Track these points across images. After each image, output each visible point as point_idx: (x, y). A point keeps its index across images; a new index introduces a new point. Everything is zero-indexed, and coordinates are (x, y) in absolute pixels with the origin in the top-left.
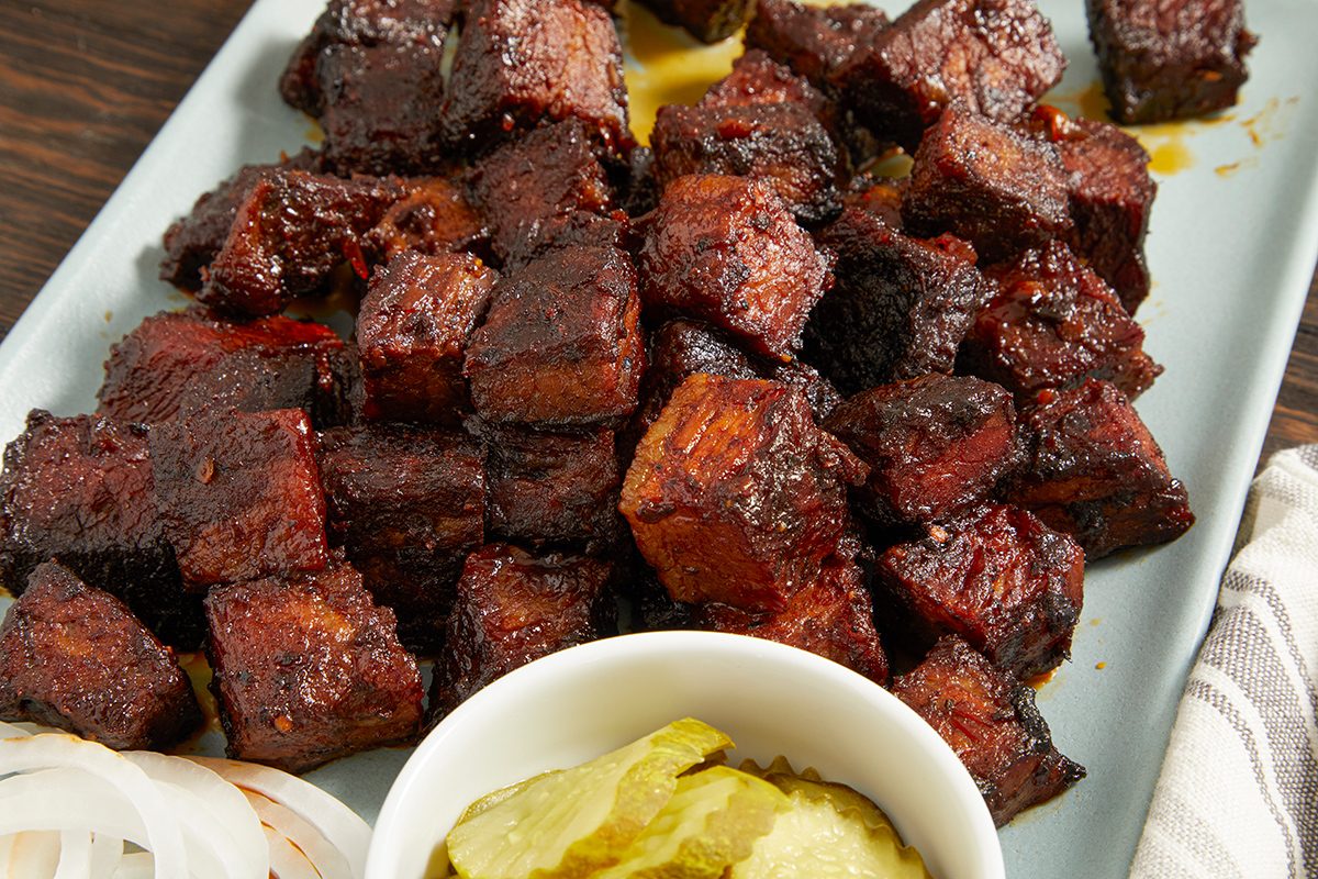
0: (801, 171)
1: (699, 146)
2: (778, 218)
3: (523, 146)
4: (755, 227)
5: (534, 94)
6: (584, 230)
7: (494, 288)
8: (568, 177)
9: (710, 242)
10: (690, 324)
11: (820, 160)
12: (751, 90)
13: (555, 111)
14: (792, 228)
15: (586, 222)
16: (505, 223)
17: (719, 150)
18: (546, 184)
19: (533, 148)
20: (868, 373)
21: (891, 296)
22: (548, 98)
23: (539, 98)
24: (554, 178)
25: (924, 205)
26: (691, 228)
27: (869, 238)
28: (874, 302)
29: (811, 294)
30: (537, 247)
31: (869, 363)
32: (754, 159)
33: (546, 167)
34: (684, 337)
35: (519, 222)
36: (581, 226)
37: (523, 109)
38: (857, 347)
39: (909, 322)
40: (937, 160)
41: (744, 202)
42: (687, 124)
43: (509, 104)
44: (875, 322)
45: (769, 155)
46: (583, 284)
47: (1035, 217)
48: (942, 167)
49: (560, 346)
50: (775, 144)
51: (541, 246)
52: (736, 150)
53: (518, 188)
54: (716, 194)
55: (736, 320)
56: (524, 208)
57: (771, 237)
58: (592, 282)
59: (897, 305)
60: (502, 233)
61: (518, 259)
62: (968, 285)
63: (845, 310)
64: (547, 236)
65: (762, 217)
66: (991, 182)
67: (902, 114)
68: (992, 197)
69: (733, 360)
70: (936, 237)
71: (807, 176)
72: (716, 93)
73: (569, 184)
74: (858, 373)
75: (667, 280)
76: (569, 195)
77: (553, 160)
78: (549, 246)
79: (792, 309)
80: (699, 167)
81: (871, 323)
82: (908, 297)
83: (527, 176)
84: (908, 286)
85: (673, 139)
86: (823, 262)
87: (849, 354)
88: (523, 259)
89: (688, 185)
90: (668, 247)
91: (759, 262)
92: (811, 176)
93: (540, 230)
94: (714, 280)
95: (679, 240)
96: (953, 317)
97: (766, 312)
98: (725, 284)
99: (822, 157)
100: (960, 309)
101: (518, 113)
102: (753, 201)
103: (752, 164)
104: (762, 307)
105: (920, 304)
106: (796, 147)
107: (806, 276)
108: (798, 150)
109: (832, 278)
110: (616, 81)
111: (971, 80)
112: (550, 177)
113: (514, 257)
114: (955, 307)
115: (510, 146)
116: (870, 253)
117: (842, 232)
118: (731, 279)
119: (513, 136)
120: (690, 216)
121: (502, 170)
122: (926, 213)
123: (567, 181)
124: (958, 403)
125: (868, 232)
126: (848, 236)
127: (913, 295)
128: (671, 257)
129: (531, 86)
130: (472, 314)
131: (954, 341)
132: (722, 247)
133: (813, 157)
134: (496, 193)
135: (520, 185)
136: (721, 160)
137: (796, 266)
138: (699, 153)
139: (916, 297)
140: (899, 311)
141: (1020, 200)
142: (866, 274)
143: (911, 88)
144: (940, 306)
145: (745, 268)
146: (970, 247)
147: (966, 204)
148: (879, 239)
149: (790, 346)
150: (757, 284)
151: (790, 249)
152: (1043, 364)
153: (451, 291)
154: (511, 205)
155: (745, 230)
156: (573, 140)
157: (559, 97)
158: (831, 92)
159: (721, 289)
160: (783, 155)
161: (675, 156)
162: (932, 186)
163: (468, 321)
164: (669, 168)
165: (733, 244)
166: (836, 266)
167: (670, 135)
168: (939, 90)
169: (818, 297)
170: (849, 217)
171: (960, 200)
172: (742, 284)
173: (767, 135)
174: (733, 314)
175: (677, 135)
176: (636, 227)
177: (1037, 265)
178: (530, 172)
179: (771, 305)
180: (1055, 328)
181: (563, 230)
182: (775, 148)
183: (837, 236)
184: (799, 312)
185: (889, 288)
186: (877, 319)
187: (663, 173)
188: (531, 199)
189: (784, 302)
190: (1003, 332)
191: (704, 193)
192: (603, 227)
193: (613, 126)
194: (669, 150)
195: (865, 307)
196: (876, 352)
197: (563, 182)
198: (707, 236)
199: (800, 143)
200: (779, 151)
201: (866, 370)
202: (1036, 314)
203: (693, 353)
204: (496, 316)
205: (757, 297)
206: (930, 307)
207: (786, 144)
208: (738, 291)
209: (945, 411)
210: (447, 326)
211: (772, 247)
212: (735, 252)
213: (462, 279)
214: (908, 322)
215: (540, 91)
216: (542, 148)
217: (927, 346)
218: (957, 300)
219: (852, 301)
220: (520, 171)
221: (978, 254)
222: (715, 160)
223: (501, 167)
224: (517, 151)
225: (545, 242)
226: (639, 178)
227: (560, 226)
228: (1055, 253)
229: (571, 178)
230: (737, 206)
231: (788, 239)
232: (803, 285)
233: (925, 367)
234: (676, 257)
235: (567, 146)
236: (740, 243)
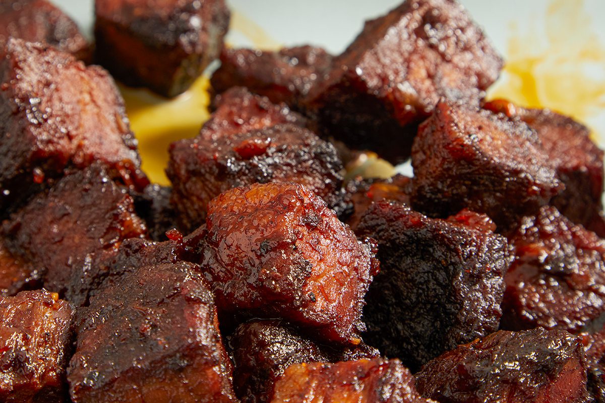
0: (314, 178)
1: (223, 169)
2: (324, 215)
3: (55, 193)
4: (308, 225)
5: (59, 147)
6: (139, 255)
7: (75, 317)
8: (107, 213)
9: (273, 243)
10: (266, 323)
11: (329, 166)
12: (240, 121)
13: (79, 160)
14: (336, 223)
15: (140, 247)
16: (53, 263)
17: (242, 169)
18: (87, 222)
19: (66, 194)
20: (419, 345)
21: (428, 272)
22: (71, 149)
23: (63, 150)
24: (94, 216)
25: (437, 188)
26: (249, 234)
27: (400, 223)
28: (412, 280)
29: (362, 280)
30: (94, 278)
31: (417, 336)
32: (273, 173)
33: (82, 208)
34: (264, 335)
35: (67, 259)
36: (136, 251)
37: (50, 161)
38: (404, 324)
39: (455, 292)
40: (446, 146)
41: (295, 203)
42: (204, 152)
43: (39, 158)
44: (417, 298)
45: (285, 168)
46: (169, 297)
47: (535, 184)
48: (452, 151)
49: (164, 357)
50: (288, 156)
51: (98, 276)
52: (256, 166)
53: (60, 231)
54: (266, 200)
55: (308, 313)
56: (69, 247)
57: (322, 233)
58: (177, 294)
59: (436, 280)
60: (52, 273)
61: (78, 292)
62: (498, 251)
63: (386, 292)
64: (102, 267)
65: (312, 215)
66: (495, 159)
67: (377, 123)
68: (495, 172)
69: (308, 350)
70: (454, 215)
71: (320, 182)
72: (210, 129)
73: (110, 218)
74: (409, 347)
75: (234, 286)
76: (111, 229)
77: (89, 200)
78: (105, 275)
79: (351, 296)
80: (225, 187)
81: (414, 300)
82: (446, 269)
83: (66, 218)
84: (446, 260)
85: (192, 167)
86: (367, 251)
87: (398, 331)
88: (82, 291)
89: (234, 198)
90: (228, 256)
91: (316, 256)
92: (323, 181)
93: (93, 263)
94: (284, 278)
95: (238, 247)
96: (493, 280)
97: (330, 302)
98: (294, 280)
99: (330, 163)
100: (497, 273)
101: (45, 167)
102: (302, 201)
103: (272, 177)
104: (327, 298)
105: (461, 275)
106: (306, 157)
107: (356, 264)
108: (308, 160)
109: (377, 263)
110: (124, 128)
111: (433, 84)
112: (89, 216)
113: (74, 291)
114: (493, 272)
115: (42, 195)
116: (402, 237)
117: (373, 223)
118: (298, 275)
119: (42, 187)
120: (245, 224)
121: (40, 217)
122: (440, 196)
123: (107, 216)
124: (541, 353)
125: (397, 218)
126: (378, 225)
127: (451, 268)
128: (232, 265)
129: (55, 140)
130: (60, 345)
131: (497, 302)
132: (284, 246)
133: (323, 164)
134: (38, 240)
135: (61, 227)
136: (244, 178)
137: (346, 256)
138: (223, 173)
139: (455, 269)
140: (439, 284)
141: (521, 171)
142: (400, 257)
143: (387, 97)
144: (480, 272)
145: (307, 263)
146: (487, 219)
147: (475, 182)
148: (409, 223)
149: (355, 330)
150: (319, 277)
151: (339, 241)
152: (562, 314)
153: (37, 325)
154: (55, 247)
155: (300, 229)
156: (105, 180)
157: (80, 147)
158: (309, 113)
159: (291, 284)
160: (296, 166)
161: (195, 183)
162: (444, 170)
163: (58, 351)
164: (193, 195)
165: (294, 243)
166: (378, 252)
167: (188, 164)
168: (411, 95)
169: (369, 282)
170: (375, 209)
171: (469, 179)
172: (307, 278)
173: (280, 150)
174: (304, 306)
175: (196, 164)
176: (189, 243)
177: (536, 229)
178: (68, 214)
179: (333, 295)
180: (565, 281)
181: (117, 258)
182: (289, 161)
183: (367, 228)
184: (356, 298)
185: (425, 266)
186: (419, 295)
187: (185, 201)
188: (73, 238)
189: (343, 290)
190: (522, 291)
191: (252, 201)
192: (158, 250)
193: (130, 168)
194: (188, 179)
195: (405, 286)
196: (423, 326)
197: (104, 217)
198: (268, 239)
199: (309, 153)
200: (294, 163)
201: (417, 344)
202: (546, 271)
203: (275, 349)
204: (87, 341)
205: (322, 289)
206: (472, 276)
207: (297, 156)
208: (305, 285)
209: (531, 362)
210: (41, 359)
211: (325, 242)
212: (296, 249)
213: (44, 313)
214: (453, 293)
215: (64, 142)
216: (75, 191)
217: (476, 311)
218: (494, 265)
219: (391, 283)
220: (58, 215)
221: (496, 223)
222: (239, 178)
223: (38, 215)
224: (52, 199)
225: (101, 272)
226: (159, 210)
227: (112, 257)
228: (548, 217)
229: (112, 212)
230: (290, 207)
231: (335, 232)
232: (354, 273)
233: (479, 329)
234: (238, 264)
235: (100, 185)
236: (298, 241)
